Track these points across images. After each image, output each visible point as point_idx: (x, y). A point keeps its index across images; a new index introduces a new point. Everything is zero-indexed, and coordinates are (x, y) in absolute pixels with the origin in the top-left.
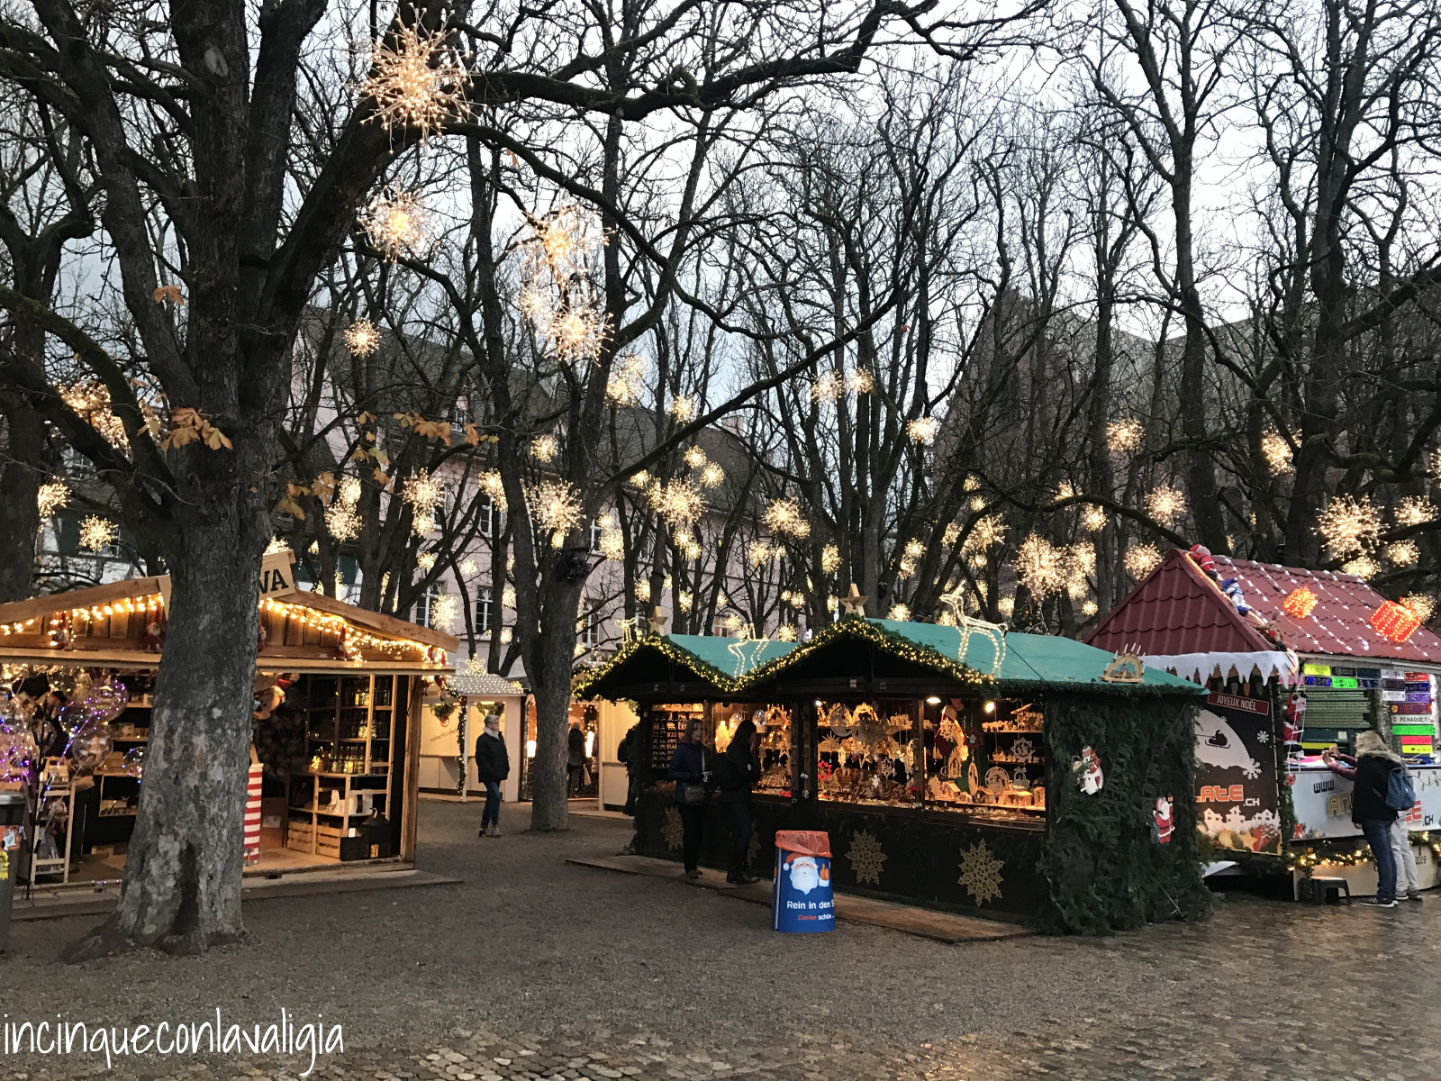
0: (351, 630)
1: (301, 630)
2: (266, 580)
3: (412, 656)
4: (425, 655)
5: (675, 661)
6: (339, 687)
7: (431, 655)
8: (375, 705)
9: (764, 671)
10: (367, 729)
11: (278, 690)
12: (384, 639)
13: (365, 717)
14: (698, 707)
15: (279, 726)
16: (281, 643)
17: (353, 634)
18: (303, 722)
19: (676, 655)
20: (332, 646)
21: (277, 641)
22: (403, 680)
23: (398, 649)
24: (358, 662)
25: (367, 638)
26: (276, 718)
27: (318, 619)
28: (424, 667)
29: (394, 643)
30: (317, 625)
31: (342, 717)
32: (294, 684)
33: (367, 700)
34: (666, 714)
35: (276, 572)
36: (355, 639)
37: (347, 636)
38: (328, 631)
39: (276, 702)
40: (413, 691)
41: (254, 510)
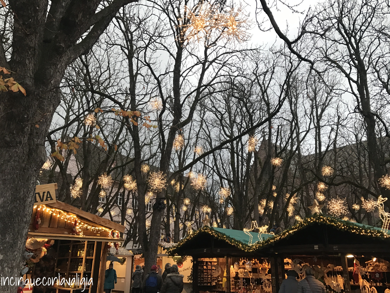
0: (79, 221)
1: (57, 221)
2: (43, 196)
3: (104, 234)
4: (110, 234)
5: (218, 238)
6: (71, 248)
7: (113, 234)
8: (86, 256)
9: (267, 242)
10: (82, 267)
11: (44, 249)
12: (93, 226)
13: (82, 262)
14: (215, 260)
15: (44, 266)
16: (47, 226)
17: (80, 224)
18: (54, 264)
19: (218, 235)
20: (70, 228)
21: (46, 225)
22: (99, 244)
23: (99, 230)
24: (81, 235)
25: (86, 225)
26: (42, 262)
27: (65, 216)
28: (109, 238)
29: (97, 228)
30: (64, 218)
31: (71, 262)
32: (52, 246)
33: (83, 254)
34: (203, 262)
35: (48, 192)
36: (81, 225)
37: (77, 224)
38: (69, 221)
39: (43, 254)
40: (104, 250)
41: (37, 145)
